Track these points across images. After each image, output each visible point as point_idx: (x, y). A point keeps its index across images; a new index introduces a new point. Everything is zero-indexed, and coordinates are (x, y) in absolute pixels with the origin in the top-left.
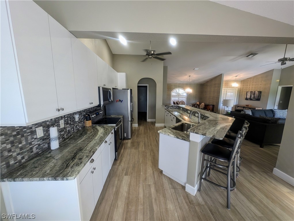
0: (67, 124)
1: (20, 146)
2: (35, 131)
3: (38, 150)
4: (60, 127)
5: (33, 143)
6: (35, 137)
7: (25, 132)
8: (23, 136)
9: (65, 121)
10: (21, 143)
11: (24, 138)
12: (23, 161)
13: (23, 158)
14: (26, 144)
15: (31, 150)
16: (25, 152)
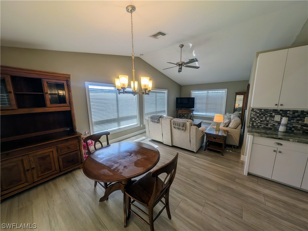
2: (274, 116)
3: (272, 127)
10: (262, 118)
11: (265, 117)
12: (260, 127)
13: (261, 126)
14: (265, 120)
15: (267, 125)
16: (263, 124)
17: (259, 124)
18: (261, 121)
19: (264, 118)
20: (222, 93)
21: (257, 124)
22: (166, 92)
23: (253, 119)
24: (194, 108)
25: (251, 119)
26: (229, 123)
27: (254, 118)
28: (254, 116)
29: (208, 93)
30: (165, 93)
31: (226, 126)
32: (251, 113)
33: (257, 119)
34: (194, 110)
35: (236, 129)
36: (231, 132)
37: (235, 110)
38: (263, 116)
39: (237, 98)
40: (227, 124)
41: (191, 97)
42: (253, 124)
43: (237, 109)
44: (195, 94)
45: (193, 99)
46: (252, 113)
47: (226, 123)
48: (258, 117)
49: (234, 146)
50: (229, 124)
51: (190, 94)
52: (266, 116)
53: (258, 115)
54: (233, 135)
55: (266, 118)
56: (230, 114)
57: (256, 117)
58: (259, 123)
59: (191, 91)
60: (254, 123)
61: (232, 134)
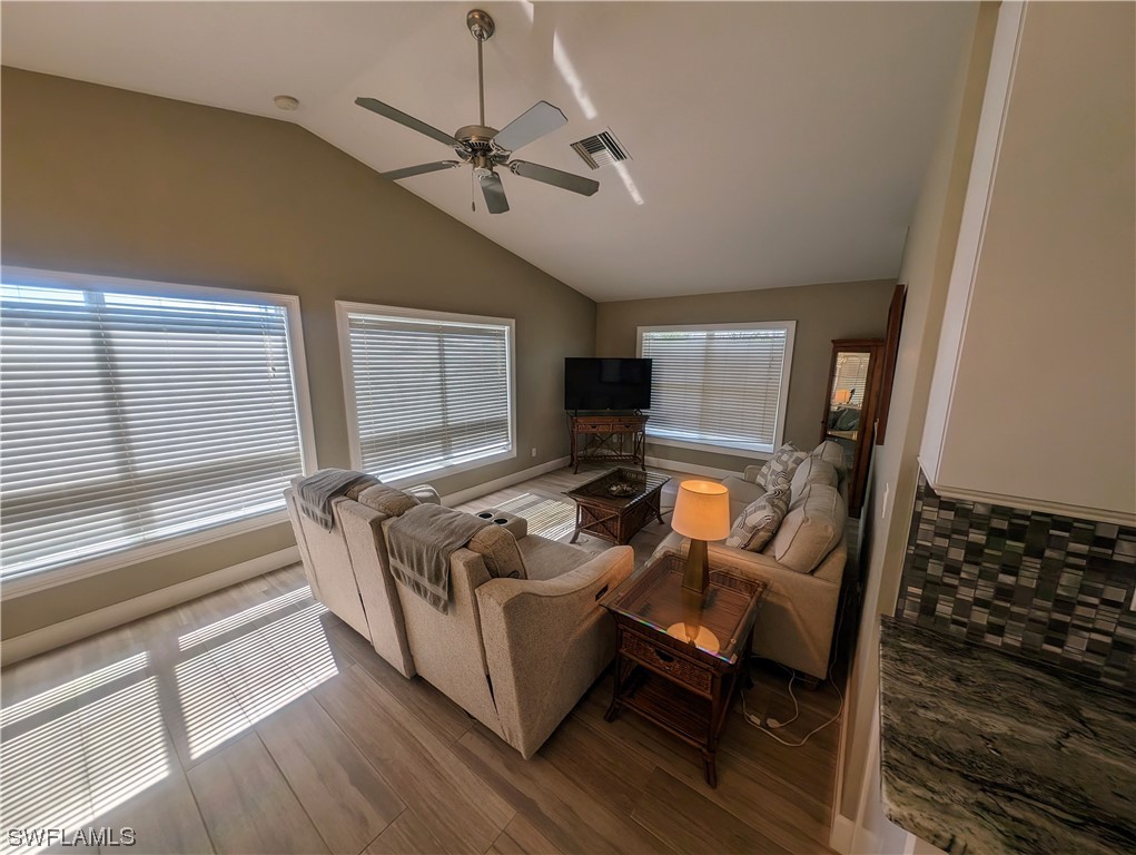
10: (1015, 574)
11: (1037, 563)
12: (991, 639)
13: (998, 630)
14: (1037, 592)
15: (1057, 632)
16: (1019, 617)
17: (981, 617)
18: (1003, 592)
19: (1029, 577)
20: (772, 340)
21: (962, 607)
22: (507, 328)
23: (934, 569)
24: (648, 407)
25: (916, 563)
26: (773, 528)
27: (940, 555)
28: (944, 542)
29: (710, 338)
30: (501, 335)
31: (756, 543)
32: (917, 518)
33: (966, 567)
34: (647, 417)
35: (812, 573)
36: (783, 591)
37: (830, 422)
38: (1028, 552)
39: (838, 366)
40: (761, 533)
41: (638, 357)
42: (927, 608)
43: (839, 413)
44: (655, 342)
45: (645, 366)
46: (930, 513)
47: (755, 530)
48: (974, 552)
49: (800, 674)
50: (774, 535)
51: (633, 341)
52: (1048, 553)
53: (977, 537)
54: (793, 612)
55: (1050, 572)
56: (796, 454)
57: (957, 554)
58: (979, 602)
59: (639, 328)
60: (936, 602)
61: (789, 606)
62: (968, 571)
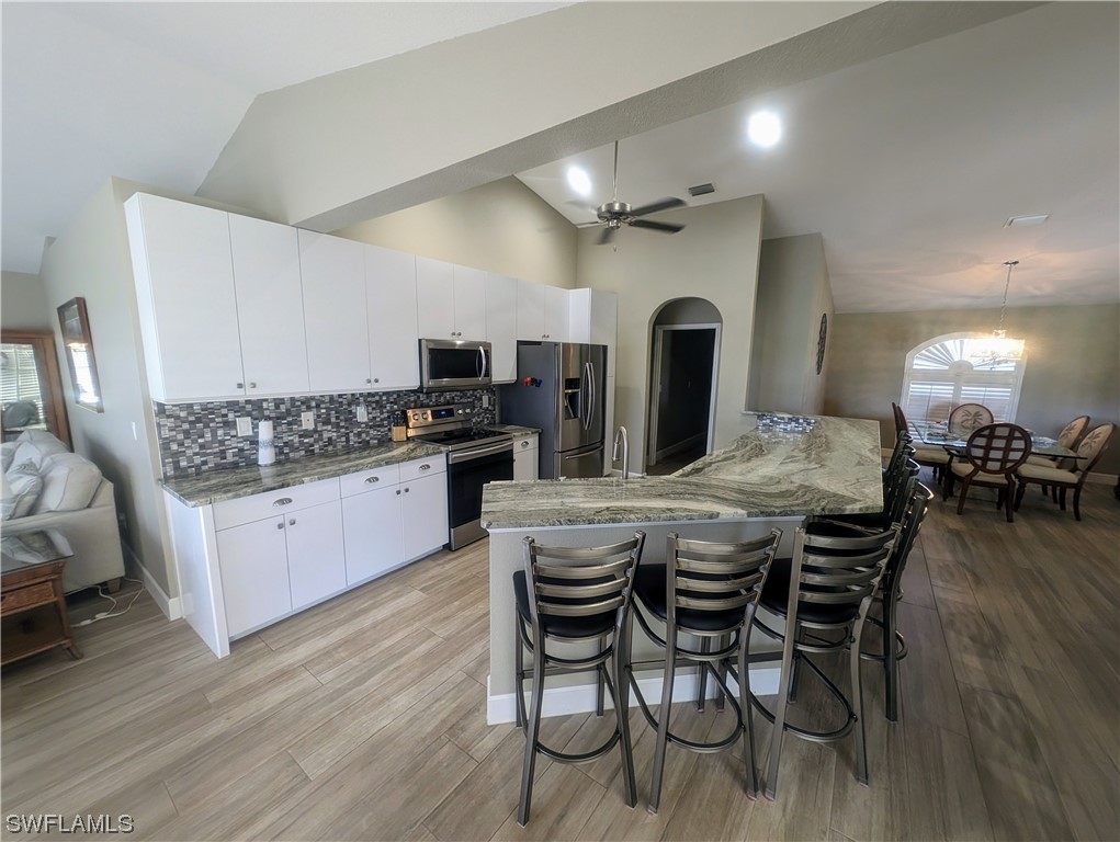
0: (327, 422)
1: (200, 441)
2: (235, 422)
3: (237, 458)
4: (301, 425)
5: (227, 443)
6: (233, 433)
7: (213, 420)
8: (206, 426)
9: (319, 416)
10: (203, 437)
11: (209, 430)
12: (204, 468)
13: (205, 463)
14: (213, 442)
16: (210, 454)
17: (198, 460)
25: (165, 447)
26: (37, 489)
27: (174, 440)
28: (173, 433)
32: (159, 425)
35: (89, 506)
40: (26, 499)
42: (176, 466)
46: (163, 421)
47: (19, 499)
48: (187, 434)
49: (104, 584)
50: (40, 498)
52: (211, 425)
53: (186, 426)
55: (214, 433)
57: (180, 437)
58: (195, 454)
60: (179, 461)
62: (187, 443)
